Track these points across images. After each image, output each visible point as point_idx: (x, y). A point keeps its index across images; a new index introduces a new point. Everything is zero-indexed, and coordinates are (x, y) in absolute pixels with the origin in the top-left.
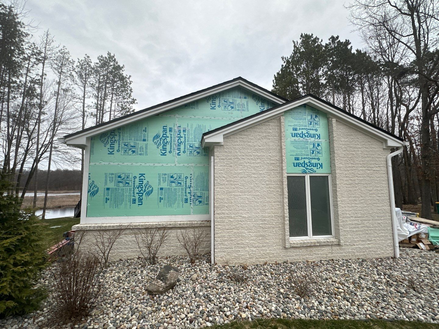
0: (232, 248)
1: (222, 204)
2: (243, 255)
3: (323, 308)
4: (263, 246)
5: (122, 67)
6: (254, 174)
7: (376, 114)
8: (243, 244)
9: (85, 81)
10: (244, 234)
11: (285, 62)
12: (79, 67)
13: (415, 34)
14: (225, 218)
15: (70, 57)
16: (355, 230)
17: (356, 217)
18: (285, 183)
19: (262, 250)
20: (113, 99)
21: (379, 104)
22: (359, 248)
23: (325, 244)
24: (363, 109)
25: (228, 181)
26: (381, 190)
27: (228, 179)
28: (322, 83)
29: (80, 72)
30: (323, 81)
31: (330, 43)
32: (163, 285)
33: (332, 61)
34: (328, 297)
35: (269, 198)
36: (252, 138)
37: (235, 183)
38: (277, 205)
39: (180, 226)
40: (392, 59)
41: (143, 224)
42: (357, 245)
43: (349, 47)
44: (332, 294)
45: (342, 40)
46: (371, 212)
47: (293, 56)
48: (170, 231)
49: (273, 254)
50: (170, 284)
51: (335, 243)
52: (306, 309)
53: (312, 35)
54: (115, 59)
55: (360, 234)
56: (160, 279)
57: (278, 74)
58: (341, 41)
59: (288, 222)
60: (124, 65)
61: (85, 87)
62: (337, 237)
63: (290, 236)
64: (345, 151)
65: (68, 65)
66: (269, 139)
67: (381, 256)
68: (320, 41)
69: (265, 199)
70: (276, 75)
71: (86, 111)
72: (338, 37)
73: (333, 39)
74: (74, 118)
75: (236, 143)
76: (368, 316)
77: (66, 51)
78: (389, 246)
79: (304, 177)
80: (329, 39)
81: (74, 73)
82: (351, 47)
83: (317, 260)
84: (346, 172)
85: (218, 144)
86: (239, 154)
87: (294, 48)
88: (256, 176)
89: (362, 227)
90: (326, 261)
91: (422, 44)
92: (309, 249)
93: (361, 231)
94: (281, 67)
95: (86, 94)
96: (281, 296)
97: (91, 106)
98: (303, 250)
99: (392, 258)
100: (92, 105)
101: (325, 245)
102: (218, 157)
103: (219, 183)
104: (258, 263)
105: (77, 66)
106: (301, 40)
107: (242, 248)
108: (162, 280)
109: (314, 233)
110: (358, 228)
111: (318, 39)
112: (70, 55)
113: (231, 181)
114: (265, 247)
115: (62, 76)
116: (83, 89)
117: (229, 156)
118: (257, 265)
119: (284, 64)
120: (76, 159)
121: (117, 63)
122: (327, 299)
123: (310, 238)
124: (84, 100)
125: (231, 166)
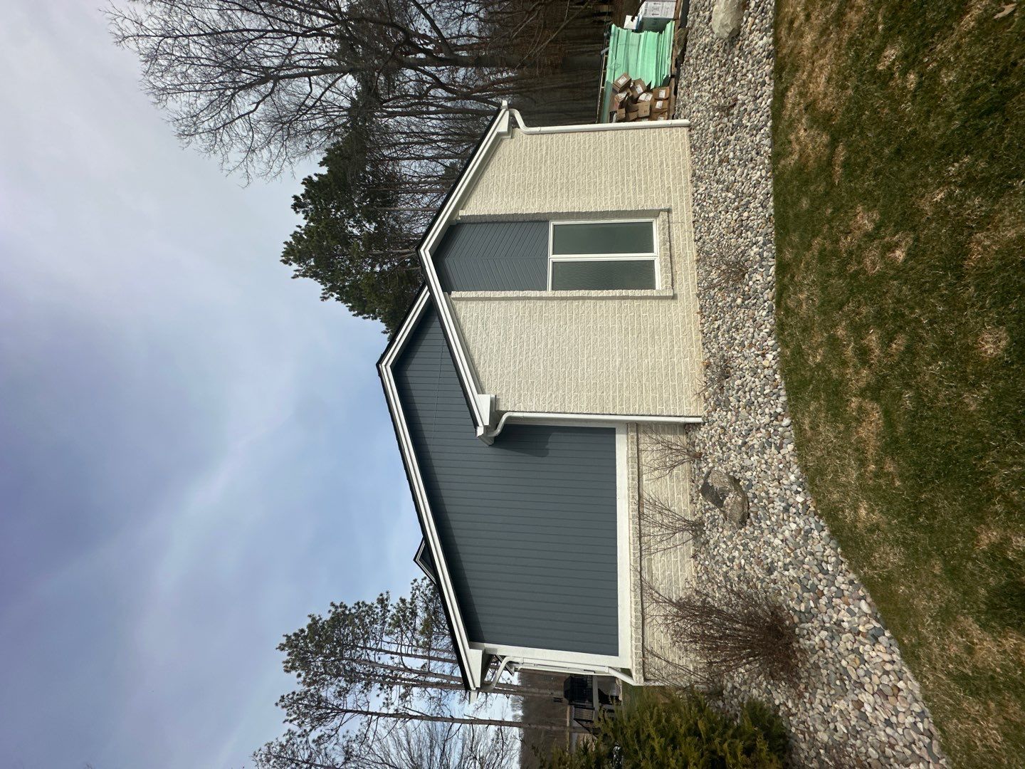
0: (675, 385)
1: (597, 401)
2: (686, 368)
3: (760, 239)
4: (671, 334)
5: (313, 619)
6: (546, 345)
7: (440, 137)
8: (667, 367)
9: (333, 709)
10: (650, 364)
11: (333, 296)
12: (303, 722)
13: (309, 75)
14: (621, 396)
15: (280, 741)
16: (643, 186)
17: (623, 184)
18: (563, 293)
19: (678, 335)
20: (374, 647)
21: (422, 132)
22: (673, 180)
23: (667, 233)
24: (427, 158)
25: (558, 390)
26: (579, 143)
27: (554, 389)
28: (375, 228)
29: (312, 721)
30: (371, 227)
31: (303, 212)
32: (732, 496)
33: (338, 209)
34: (747, 231)
35: (588, 322)
36: (484, 346)
37: (561, 377)
38: (600, 307)
39: (637, 479)
40: (344, 110)
41: (632, 546)
42: (669, 183)
43: (315, 179)
44: (742, 226)
45: (301, 190)
46: (615, 161)
47: (322, 279)
48: (645, 495)
49: (684, 317)
50: (731, 483)
51: (666, 217)
52: (764, 263)
53: (286, 243)
54: (295, 634)
55: (651, 179)
56: (722, 501)
57: (351, 309)
58: (303, 192)
59: (630, 291)
60: (310, 616)
61: (347, 711)
62: (655, 213)
63: (654, 289)
64: (512, 197)
65: (295, 746)
66: (488, 318)
67: (687, 145)
68: (298, 230)
69: (589, 327)
70: (353, 313)
71: (397, 710)
72: (296, 198)
73: (298, 205)
74: (409, 743)
75: (493, 374)
76: (768, 175)
77: (265, 749)
78: (670, 135)
79: (554, 263)
80: (297, 212)
81: (314, 735)
82: (316, 175)
83: (694, 246)
84: (548, 196)
85: (494, 403)
86: (512, 368)
87: (307, 276)
88: (550, 342)
89: (640, 175)
90: (695, 233)
91: (327, 63)
92: (676, 259)
93: (646, 176)
94: (339, 302)
95: (359, 709)
96: (746, 302)
97: (387, 699)
98: (676, 268)
99: (690, 131)
100: (383, 695)
101: (669, 233)
102: (515, 405)
103: (561, 404)
104: (700, 343)
105: (300, 726)
106: (294, 264)
107: (673, 369)
108: (725, 498)
109: (650, 250)
110: (640, 180)
111: (296, 232)
112: (275, 741)
113: (558, 384)
114: (671, 331)
115: (318, 762)
116: (348, 715)
117: (514, 387)
118: (703, 344)
119: (336, 296)
120: (498, 739)
121: (302, 631)
122: (749, 233)
123: (656, 256)
124: (372, 714)
125: (533, 383)
